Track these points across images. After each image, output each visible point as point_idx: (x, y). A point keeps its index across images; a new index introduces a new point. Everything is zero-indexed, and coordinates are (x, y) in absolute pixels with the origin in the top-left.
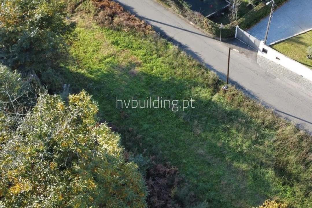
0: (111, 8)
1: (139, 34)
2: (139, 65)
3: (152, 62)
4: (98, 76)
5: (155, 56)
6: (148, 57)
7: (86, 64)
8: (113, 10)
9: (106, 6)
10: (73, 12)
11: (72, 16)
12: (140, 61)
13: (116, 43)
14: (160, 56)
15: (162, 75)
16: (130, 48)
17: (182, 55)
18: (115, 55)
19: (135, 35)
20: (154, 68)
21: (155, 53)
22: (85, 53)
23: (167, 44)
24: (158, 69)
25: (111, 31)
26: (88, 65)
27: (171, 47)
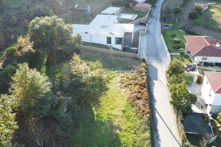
0: (142, 95)
1: (140, 115)
2: (121, 130)
3: (128, 133)
4: (98, 120)
5: (133, 131)
6: (129, 129)
7: (100, 111)
8: (142, 96)
9: (141, 93)
10: (126, 87)
11: (123, 88)
12: (123, 128)
13: (124, 112)
14: (135, 133)
15: (124, 144)
16: (127, 118)
17: (146, 142)
18: (117, 116)
19: (137, 114)
20: (125, 137)
21: (135, 130)
22: (107, 106)
23: (147, 130)
24: (126, 139)
25: (129, 105)
26: (100, 112)
27: (147, 133)
